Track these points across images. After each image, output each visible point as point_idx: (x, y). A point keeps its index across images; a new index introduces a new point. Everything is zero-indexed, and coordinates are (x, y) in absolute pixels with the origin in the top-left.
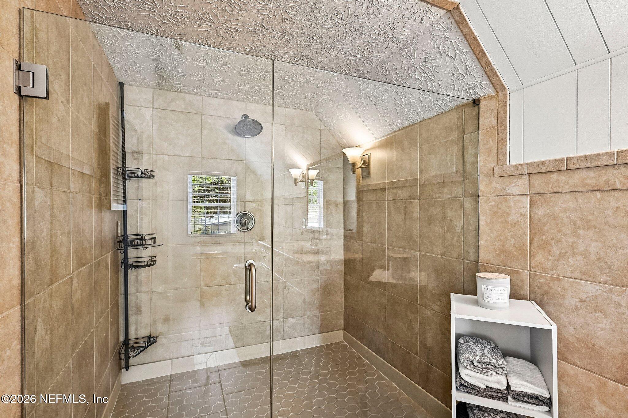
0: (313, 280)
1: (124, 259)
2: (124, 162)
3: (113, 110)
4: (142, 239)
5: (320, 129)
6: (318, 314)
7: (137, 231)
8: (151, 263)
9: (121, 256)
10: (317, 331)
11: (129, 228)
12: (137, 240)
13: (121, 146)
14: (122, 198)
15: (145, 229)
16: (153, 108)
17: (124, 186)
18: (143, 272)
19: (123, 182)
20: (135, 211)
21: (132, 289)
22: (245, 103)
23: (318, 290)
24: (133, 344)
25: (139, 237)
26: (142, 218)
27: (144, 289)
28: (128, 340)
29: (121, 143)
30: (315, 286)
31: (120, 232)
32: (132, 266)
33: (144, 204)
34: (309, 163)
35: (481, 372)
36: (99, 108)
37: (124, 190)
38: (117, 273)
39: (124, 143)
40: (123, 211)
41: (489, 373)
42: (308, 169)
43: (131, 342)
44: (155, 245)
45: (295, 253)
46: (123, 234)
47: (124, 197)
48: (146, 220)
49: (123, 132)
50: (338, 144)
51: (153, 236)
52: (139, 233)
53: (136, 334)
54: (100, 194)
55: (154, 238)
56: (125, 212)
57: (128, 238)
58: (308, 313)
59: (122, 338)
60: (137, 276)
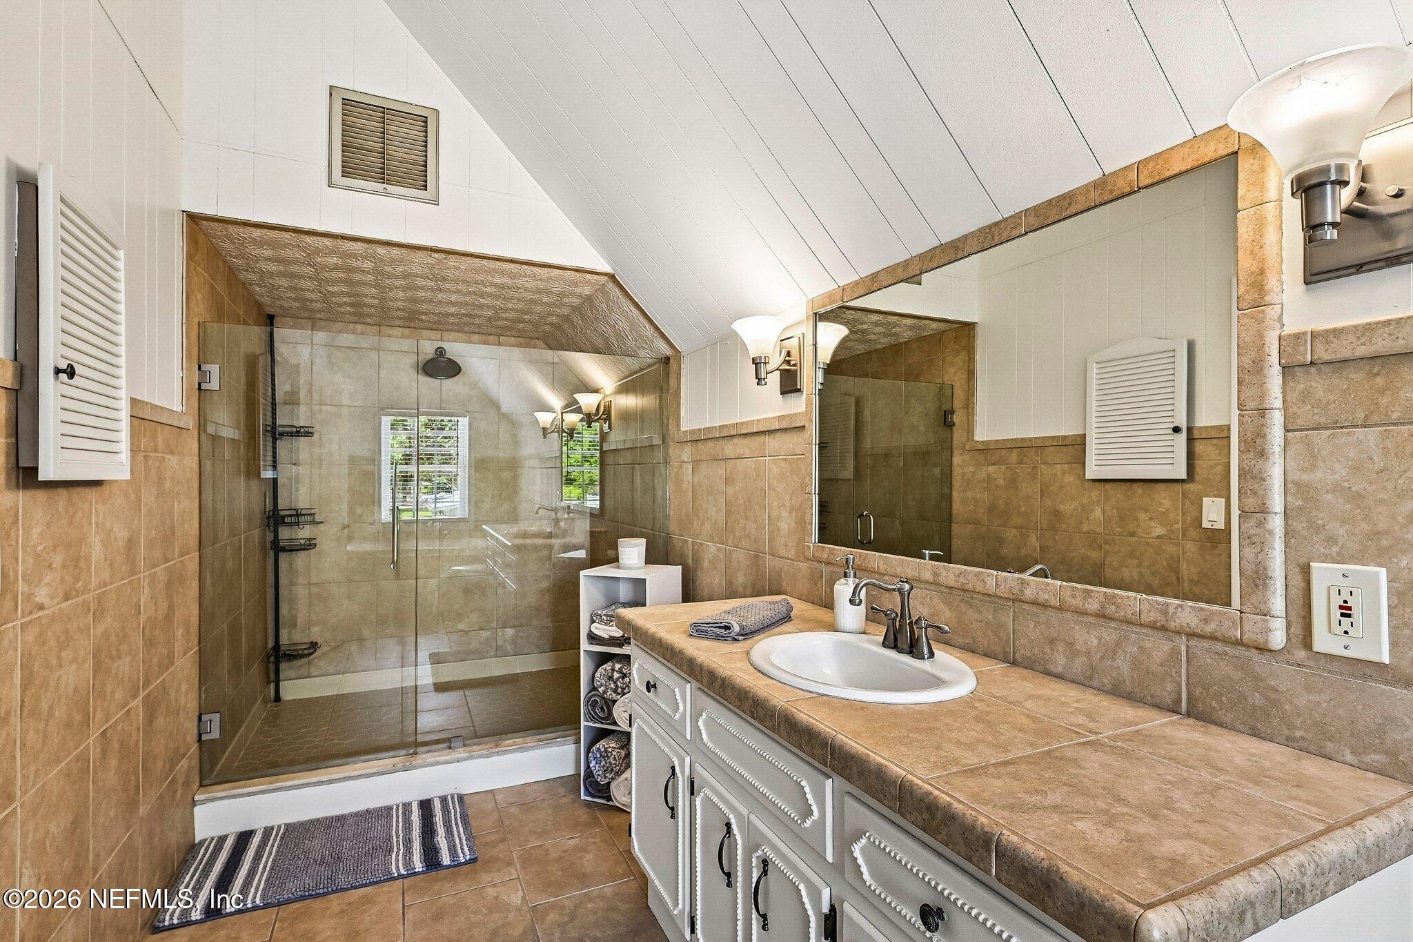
0: (542, 576)
1: (274, 541)
2: (274, 418)
3: (263, 361)
4: (297, 515)
5: (553, 363)
6: (549, 624)
7: (291, 505)
8: (309, 545)
9: (270, 537)
10: (547, 648)
11: (280, 501)
12: (291, 516)
13: (270, 394)
14: (271, 463)
15: (302, 502)
16: (312, 344)
17: (274, 448)
18: (300, 559)
19: (273, 442)
20: (288, 479)
21: (283, 580)
22: (440, 332)
23: (549, 590)
24: (285, 651)
25: (293, 512)
26: (298, 488)
27: (301, 580)
28: (279, 646)
29: (270, 390)
30: (545, 584)
31: (269, 506)
32: (284, 550)
33: (301, 469)
34: (563, 404)
35: (606, 624)
36: (247, 362)
37: (274, 452)
38: (265, 558)
39: (274, 390)
40: (272, 480)
41: (611, 624)
42: (562, 413)
43: (282, 648)
44: (314, 522)
45: (515, 537)
46: (272, 508)
47: (274, 462)
48: (303, 490)
49: (273, 380)
50: (580, 384)
51: (313, 511)
52: (293, 508)
53: (289, 638)
54: (248, 460)
55: (314, 514)
56: (275, 480)
57: (278, 512)
58: (535, 622)
59: (271, 644)
60: (290, 564)
